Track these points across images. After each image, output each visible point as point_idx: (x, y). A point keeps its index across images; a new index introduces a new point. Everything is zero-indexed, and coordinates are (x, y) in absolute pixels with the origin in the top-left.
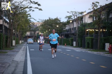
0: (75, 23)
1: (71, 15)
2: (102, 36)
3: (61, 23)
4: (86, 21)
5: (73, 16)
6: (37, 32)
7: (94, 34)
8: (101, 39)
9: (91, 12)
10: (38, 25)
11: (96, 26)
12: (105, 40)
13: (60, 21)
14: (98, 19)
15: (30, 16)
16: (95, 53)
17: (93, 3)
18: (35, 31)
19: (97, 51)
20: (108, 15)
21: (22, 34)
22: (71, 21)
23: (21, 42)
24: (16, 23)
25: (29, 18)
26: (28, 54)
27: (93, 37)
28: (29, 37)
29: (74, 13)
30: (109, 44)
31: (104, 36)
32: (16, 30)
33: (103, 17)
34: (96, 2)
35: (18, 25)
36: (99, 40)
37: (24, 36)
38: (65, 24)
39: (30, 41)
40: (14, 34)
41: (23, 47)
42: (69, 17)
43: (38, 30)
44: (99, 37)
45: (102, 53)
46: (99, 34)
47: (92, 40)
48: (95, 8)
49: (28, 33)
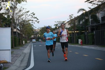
0: (60, 28)
1: (57, 23)
2: (77, 35)
3: (52, 29)
4: (66, 27)
5: (59, 24)
6: (38, 35)
7: (72, 34)
8: (76, 37)
9: (70, 21)
10: (38, 31)
11: (73, 29)
12: (78, 37)
13: (51, 27)
14: (74, 25)
15: (33, 26)
16: (73, 45)
17: (70, 16)
18: (36, 35)
19: (74, 44)
20: (79, 22)
21: (29, 37)
22: (58, 27)
23: (28, 42)
24: (25, 30)
25: (32, 27)
26: (32, 48)
27: (71, 36)
28: (33, 38)
29: (59, 22)
30: (80, 40)
31: (78, 35)
32: (25, 35)
33: (76, 24)
34: (72, 15)
35: (26, 31)
36: (75, 38)
37: (30, 38)
38: (54, 29)
39: (34, 40)
40: (24, 37)
41: (30, 44)
42: (56, 25)
43: (38, 34)
44: (75, 36)
45: (77, 46)
46: (75, 34)
47: (71, 38)
48: (71, 18)
49: (32, 36)
